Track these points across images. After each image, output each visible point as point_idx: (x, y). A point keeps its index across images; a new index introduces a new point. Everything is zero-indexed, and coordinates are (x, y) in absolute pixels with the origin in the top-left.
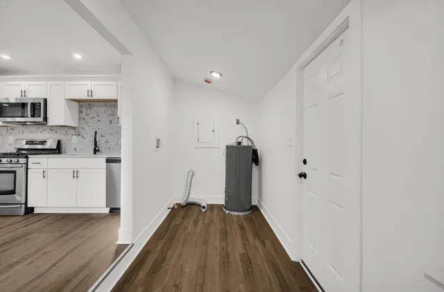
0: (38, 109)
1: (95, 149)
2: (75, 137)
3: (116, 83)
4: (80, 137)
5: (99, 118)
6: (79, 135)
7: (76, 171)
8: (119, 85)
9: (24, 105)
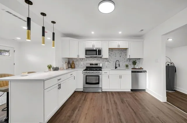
0: (99, 52)
1: (116, 67)
2: (107, 62)
3: (128, 42)
4: (108, 62)
5: (115, 55)
6: (108, 61)
7: (121, 76)
8: (130, 43)
9: (96, 50)
